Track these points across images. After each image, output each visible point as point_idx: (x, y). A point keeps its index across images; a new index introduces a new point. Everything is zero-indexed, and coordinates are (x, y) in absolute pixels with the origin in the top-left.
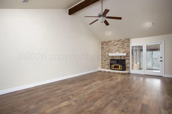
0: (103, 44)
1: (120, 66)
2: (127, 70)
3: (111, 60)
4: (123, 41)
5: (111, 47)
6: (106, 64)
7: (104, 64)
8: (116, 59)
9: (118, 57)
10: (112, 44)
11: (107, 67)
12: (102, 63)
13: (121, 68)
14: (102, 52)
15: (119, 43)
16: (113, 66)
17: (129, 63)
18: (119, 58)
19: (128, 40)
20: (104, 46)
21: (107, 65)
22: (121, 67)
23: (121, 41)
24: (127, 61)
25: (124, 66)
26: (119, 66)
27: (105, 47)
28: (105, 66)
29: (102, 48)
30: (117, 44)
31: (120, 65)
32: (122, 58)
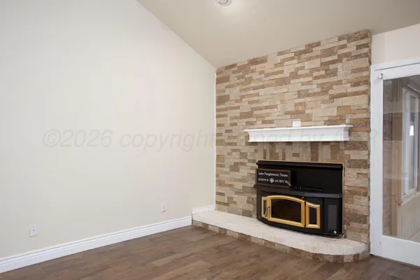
0: (226, 79)
1: (306, 206)
2: (348, 233)
3: (263, 165)
4: (330, 52)
5: (261, 91)
6: (239, 186)
7: (230, 186)
8: (290, 159)
9: (296, 150)
10: (267, 75)
11: (243, 202)
12: (220, 183)
13: (313, 221)
14: (222, 120)
15: (308, 65)
16: (269, 204)
17: (366, 193)
18: (305, 158)
19: (362, 41)
20: (227, 92)
21: (244, 191)
22: (313, 211)
23: (317, 50)
24: (350, 179)
25: (332, 209)
26: (299, 204)
27: (234, 93)
28: (236, 198)
29: (221, 100)
30: (295, 75)
31: (306, 199)
32: (325, 158)
